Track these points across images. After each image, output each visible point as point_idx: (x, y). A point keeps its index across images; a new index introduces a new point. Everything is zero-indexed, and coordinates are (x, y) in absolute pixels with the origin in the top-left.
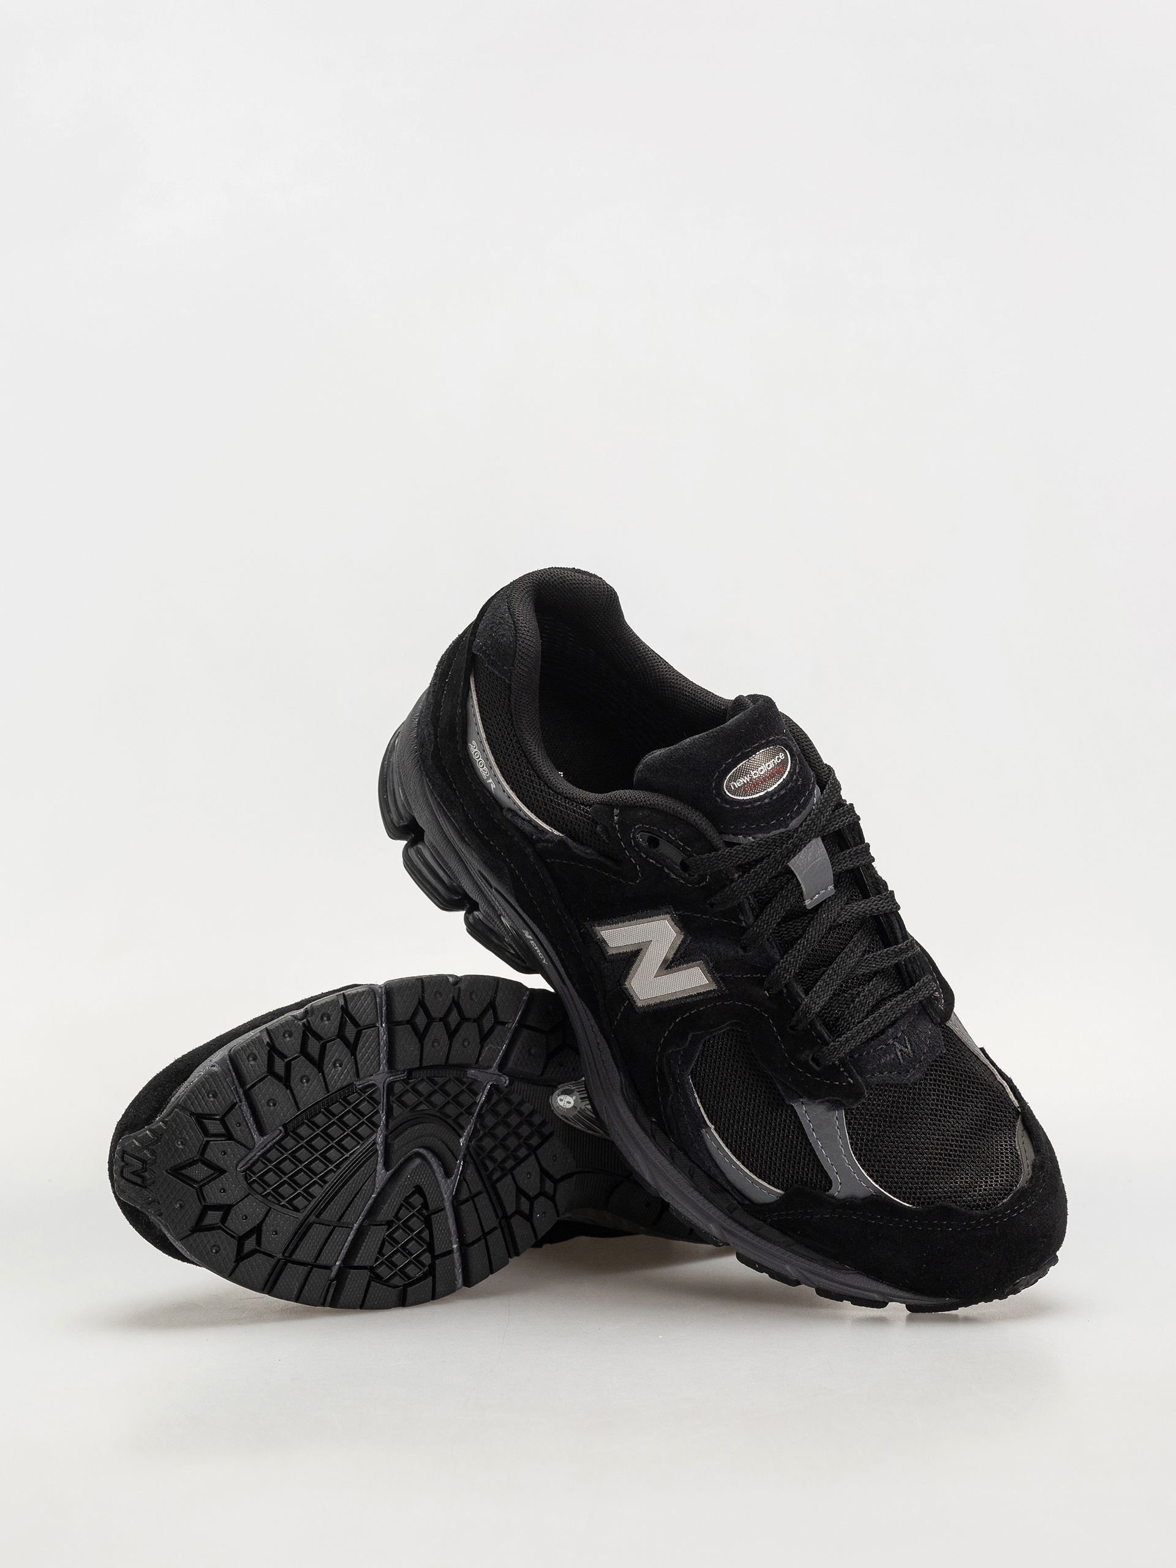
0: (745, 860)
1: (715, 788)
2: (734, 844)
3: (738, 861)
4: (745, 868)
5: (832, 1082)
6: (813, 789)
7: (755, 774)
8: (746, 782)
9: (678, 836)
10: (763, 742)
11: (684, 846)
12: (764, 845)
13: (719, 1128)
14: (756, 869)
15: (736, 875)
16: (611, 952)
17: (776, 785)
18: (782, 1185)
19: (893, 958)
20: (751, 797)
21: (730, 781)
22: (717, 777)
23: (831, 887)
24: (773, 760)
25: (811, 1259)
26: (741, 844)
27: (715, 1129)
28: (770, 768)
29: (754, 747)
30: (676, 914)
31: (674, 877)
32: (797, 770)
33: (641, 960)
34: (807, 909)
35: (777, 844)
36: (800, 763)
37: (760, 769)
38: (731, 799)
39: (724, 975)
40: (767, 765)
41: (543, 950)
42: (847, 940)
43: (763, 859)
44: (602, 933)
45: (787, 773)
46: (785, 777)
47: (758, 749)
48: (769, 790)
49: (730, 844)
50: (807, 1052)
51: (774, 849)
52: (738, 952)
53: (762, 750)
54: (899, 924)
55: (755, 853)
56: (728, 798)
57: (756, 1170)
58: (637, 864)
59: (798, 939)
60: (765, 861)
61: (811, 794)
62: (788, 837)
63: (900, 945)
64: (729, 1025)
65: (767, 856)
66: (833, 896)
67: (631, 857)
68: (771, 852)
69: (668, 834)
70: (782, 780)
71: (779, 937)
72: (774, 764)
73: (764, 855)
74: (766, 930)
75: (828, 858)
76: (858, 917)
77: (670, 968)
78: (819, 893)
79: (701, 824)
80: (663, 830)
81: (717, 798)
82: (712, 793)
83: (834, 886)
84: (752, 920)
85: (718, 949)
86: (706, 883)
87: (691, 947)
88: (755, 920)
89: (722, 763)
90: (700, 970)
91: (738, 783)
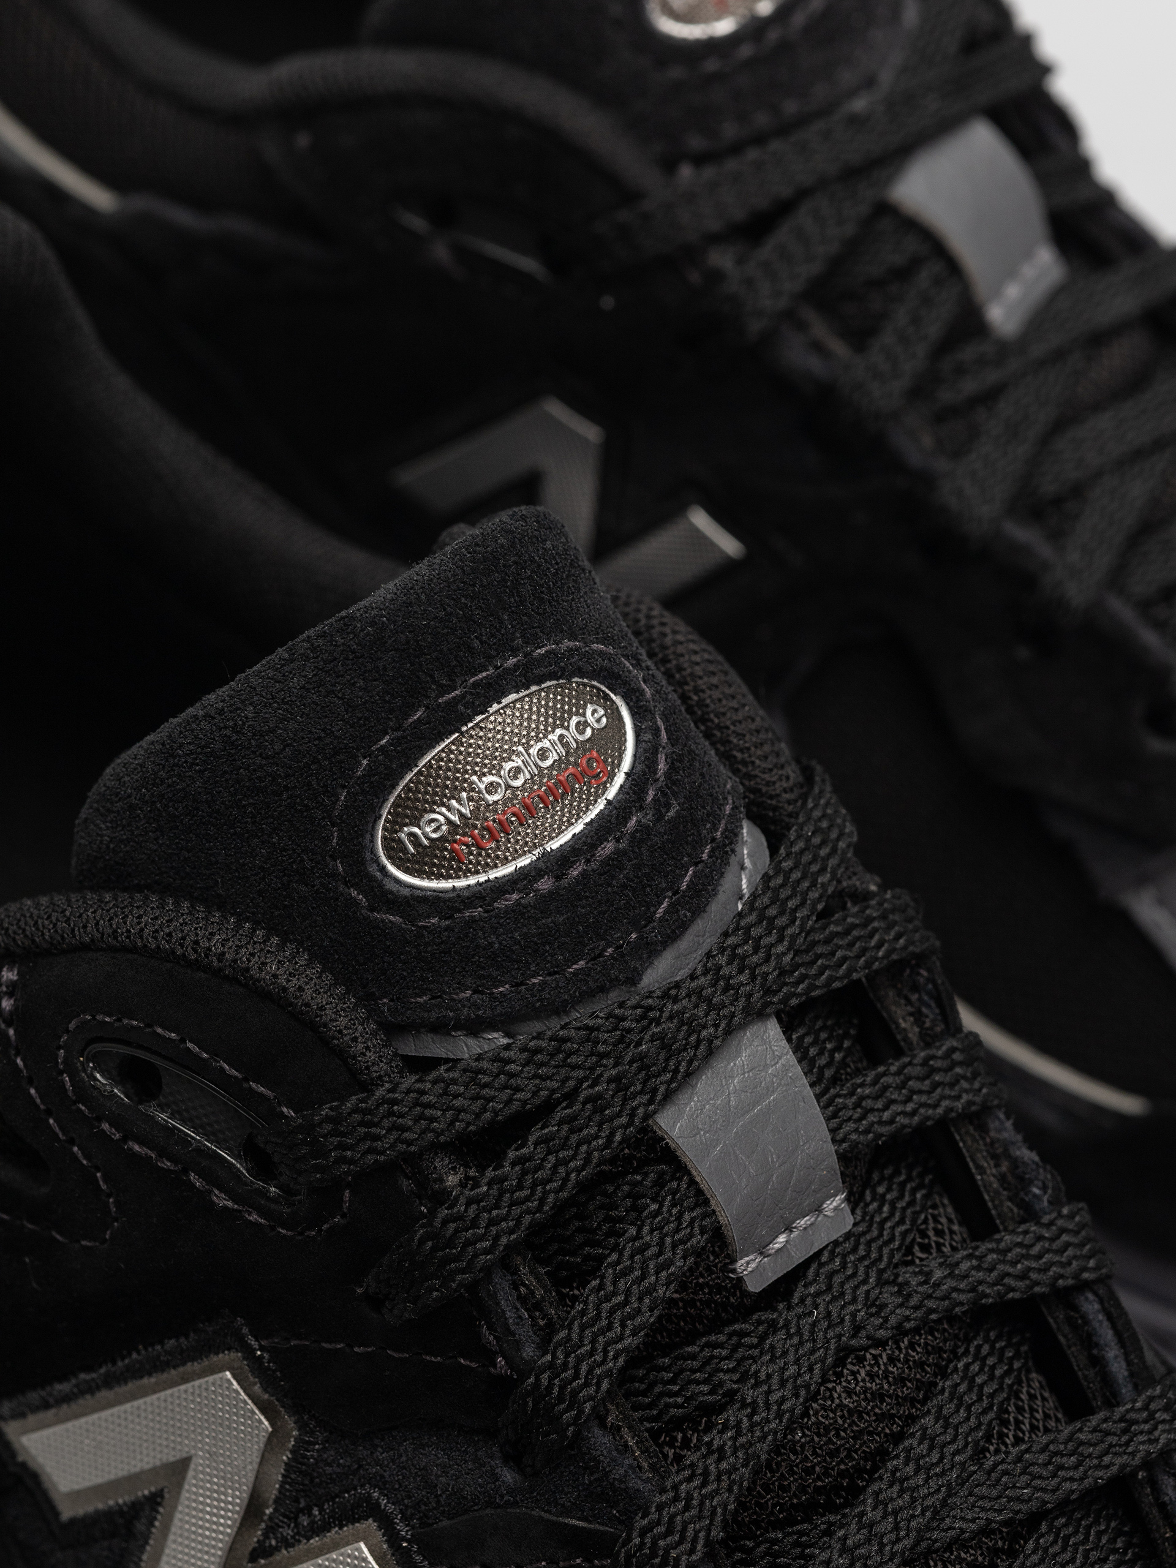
0: (478, 1116)
1: (343, 854)
2: (434, 1063)
3: (452, 1124)
4: (480, 1148)
6: (732, 835)
7: (492, 788)
8: (455, 818)
10: (511, 662)
12: (552, 1055)
14: (524, 1151)
15: (452, 1180)
16: (67, 1512)
17: (578, 828)
19: (1100, 1457)
20: (482, 878)
21: (395, 824)
22: (345, 809)
23: (836, 1203)
24: (558, 731)
26: (456, 1061)
28: (549, 762)
29: (475, 685)
30: (261, 1348)
31: (230, 1204)
32: (662, 766)
34: (749, 1295)
35: (601, 1048)
36: (673, 740)
37: (508, 766)
38: (406, 892)
40: (534, 751)
42: (913, 1401)
43: (547, 1108)
44: (25, 1440)
45: (620, 779)
46: (612, 793)
47: (494, 691)
48: (555, 845)
49: (422, 1065)
51: (592, 1069)
52: (495, 1477)
53: (513, 696)
54: (1114, 1327)
55: (518, 1089)
56: (394, 887)
58: (98, 1169)
59: (721, 1408)
60: (558, 1115)
61: (726, 849)
62: (643, 1017)
63: (1122, 1409)
65: (566, 1097)
66: (848, 1236)
67: (72, 1142)
68: (581, 1081)
69: (182, 1041)
70: (601, 805)
71: (650, 1406)
72: (566, 745)
73: (553, 1091)
74: (587, 1384)
75: (809, 1092)
76: (949, 1310)
77: (269, 1555)
78: (789, 1229)
79: (301, 989)
80: (164, 1028)
81: (354, 893)
82: (334, 875)
83: (848, 1199)
84: (529, 1351)
85: (424, 1469)
86: (343, 1216)
87: (329, 1470)
88: (544, 1346)
89: (355, 757)
90: (365, 1550)
91: (428, 829)
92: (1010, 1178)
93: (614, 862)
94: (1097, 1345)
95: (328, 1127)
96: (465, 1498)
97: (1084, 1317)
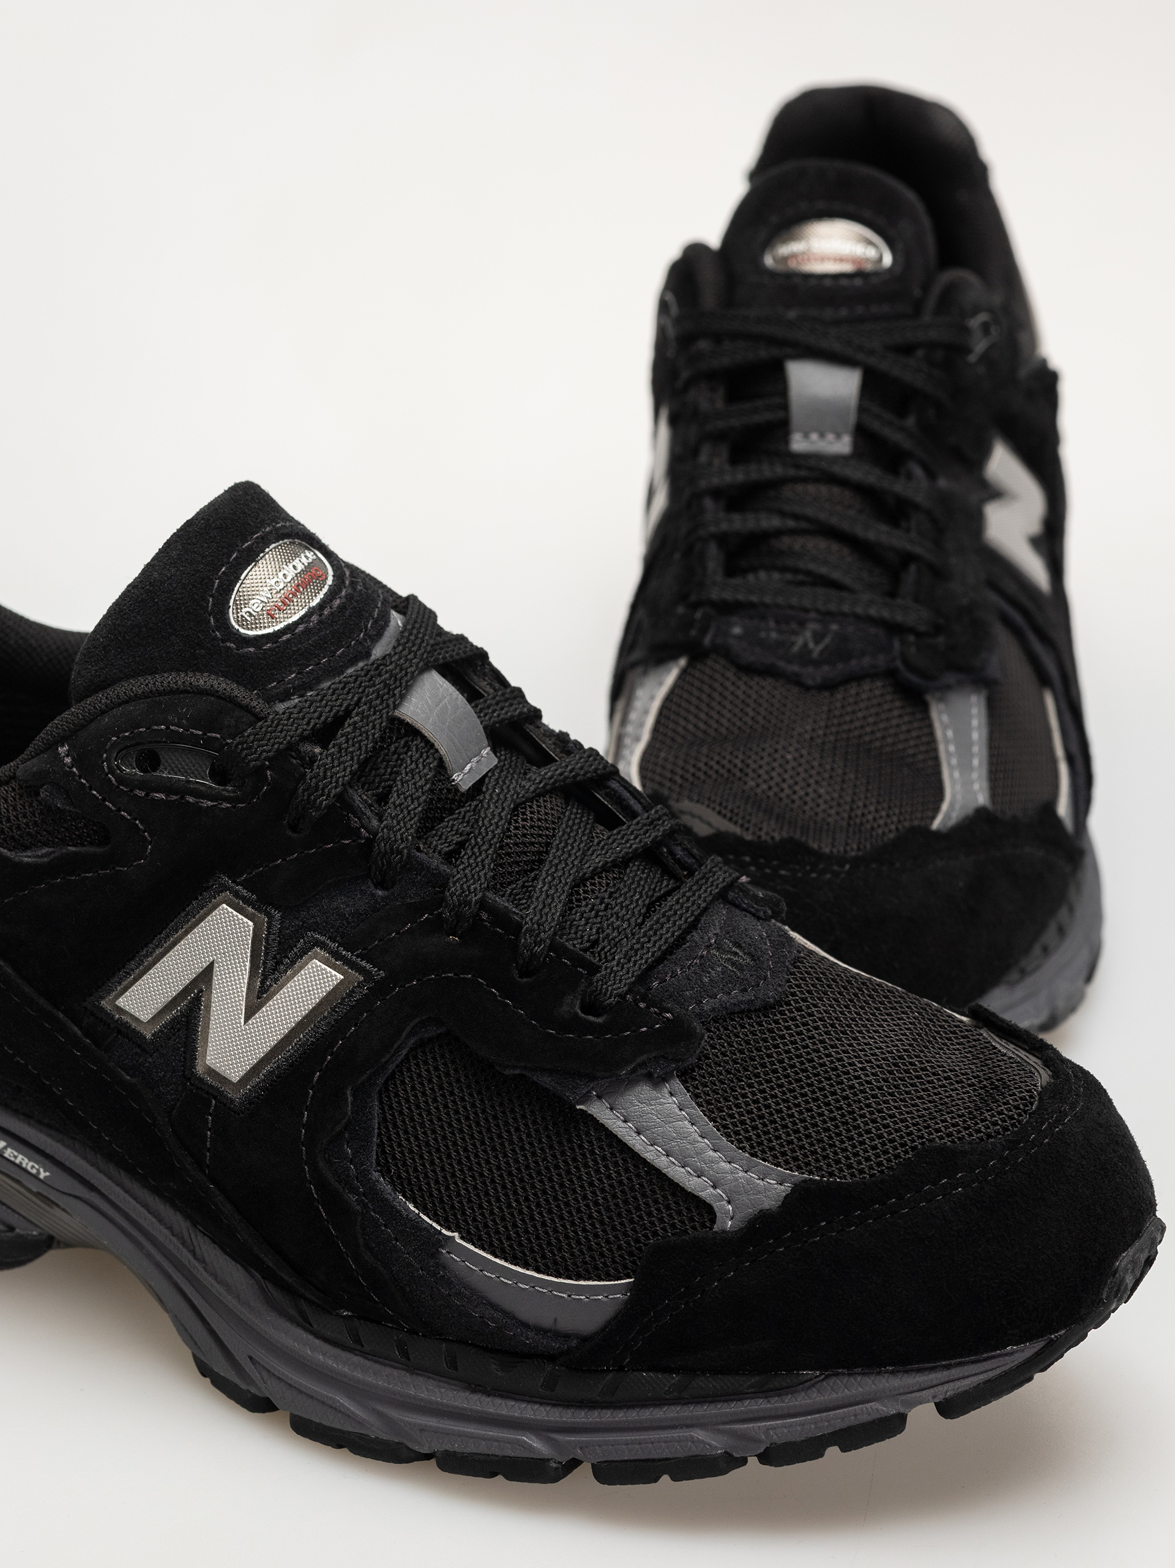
1: (218, 628)
4: (325, 734)
5: (634, 1031)
7: (277, 584)
8: (266, 602)
9: (187, 720)
11: (205, 734)
13: (469, 1232)
15: (315, 751)
16: (149, 1032)
17: (321, 595)
18: (625, 1267)
20: (285, 624)
21: (237, 608)
22: (213, 604)
23: (486, 751)
24: (298, 558)
25: (736, 1395)
27: (462, 1238)
28: (299, 570)
30: (237, 885)
31: (211, 804)
32: (348, 573)
33: (208, 1007)
34: (462, 792)
36: (345, 565)
37: (282, 574)
39: (364, 949)
40: (291, 567)
41: (31, 1152)
43: (348, 713)
44: (121, 1002)
45: (330, 577)
46: (329, 583)
48: (313, 605)
50: (568, 999)
51: (363, 691)
52: (373, 895)
53: (273, 545)
57: (567, 1270)
58: (135, 817)
60: (355, 712)
61: (387, 611)
64: (411, 1034)
65: (356, 705)
66: (497, 766)
67: (119, 809)
68: (360, 697)
69: (168, 728)
70: (326, 588)
72: (303, 564)
73: (348, 704)
77: (266, 992)
78: (470, 761)
80: (157, 725)
81: (228, 644)
82: (216, 638)
83: (491, 750)
84: (375, 823)
85: (337, 908)
86: (269, 784)
87: (287, 932)
88: (381, 821)
89: (212, 579)
90: (319, 963)
91: (254, 608)
92: (558, 742)
93: (342, 608)
94: (624, 800)
95: (252, 737)
96: (361, 914)
97: (613, 790)
